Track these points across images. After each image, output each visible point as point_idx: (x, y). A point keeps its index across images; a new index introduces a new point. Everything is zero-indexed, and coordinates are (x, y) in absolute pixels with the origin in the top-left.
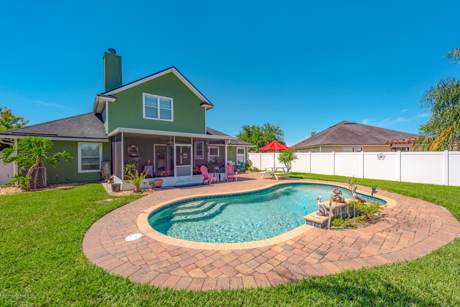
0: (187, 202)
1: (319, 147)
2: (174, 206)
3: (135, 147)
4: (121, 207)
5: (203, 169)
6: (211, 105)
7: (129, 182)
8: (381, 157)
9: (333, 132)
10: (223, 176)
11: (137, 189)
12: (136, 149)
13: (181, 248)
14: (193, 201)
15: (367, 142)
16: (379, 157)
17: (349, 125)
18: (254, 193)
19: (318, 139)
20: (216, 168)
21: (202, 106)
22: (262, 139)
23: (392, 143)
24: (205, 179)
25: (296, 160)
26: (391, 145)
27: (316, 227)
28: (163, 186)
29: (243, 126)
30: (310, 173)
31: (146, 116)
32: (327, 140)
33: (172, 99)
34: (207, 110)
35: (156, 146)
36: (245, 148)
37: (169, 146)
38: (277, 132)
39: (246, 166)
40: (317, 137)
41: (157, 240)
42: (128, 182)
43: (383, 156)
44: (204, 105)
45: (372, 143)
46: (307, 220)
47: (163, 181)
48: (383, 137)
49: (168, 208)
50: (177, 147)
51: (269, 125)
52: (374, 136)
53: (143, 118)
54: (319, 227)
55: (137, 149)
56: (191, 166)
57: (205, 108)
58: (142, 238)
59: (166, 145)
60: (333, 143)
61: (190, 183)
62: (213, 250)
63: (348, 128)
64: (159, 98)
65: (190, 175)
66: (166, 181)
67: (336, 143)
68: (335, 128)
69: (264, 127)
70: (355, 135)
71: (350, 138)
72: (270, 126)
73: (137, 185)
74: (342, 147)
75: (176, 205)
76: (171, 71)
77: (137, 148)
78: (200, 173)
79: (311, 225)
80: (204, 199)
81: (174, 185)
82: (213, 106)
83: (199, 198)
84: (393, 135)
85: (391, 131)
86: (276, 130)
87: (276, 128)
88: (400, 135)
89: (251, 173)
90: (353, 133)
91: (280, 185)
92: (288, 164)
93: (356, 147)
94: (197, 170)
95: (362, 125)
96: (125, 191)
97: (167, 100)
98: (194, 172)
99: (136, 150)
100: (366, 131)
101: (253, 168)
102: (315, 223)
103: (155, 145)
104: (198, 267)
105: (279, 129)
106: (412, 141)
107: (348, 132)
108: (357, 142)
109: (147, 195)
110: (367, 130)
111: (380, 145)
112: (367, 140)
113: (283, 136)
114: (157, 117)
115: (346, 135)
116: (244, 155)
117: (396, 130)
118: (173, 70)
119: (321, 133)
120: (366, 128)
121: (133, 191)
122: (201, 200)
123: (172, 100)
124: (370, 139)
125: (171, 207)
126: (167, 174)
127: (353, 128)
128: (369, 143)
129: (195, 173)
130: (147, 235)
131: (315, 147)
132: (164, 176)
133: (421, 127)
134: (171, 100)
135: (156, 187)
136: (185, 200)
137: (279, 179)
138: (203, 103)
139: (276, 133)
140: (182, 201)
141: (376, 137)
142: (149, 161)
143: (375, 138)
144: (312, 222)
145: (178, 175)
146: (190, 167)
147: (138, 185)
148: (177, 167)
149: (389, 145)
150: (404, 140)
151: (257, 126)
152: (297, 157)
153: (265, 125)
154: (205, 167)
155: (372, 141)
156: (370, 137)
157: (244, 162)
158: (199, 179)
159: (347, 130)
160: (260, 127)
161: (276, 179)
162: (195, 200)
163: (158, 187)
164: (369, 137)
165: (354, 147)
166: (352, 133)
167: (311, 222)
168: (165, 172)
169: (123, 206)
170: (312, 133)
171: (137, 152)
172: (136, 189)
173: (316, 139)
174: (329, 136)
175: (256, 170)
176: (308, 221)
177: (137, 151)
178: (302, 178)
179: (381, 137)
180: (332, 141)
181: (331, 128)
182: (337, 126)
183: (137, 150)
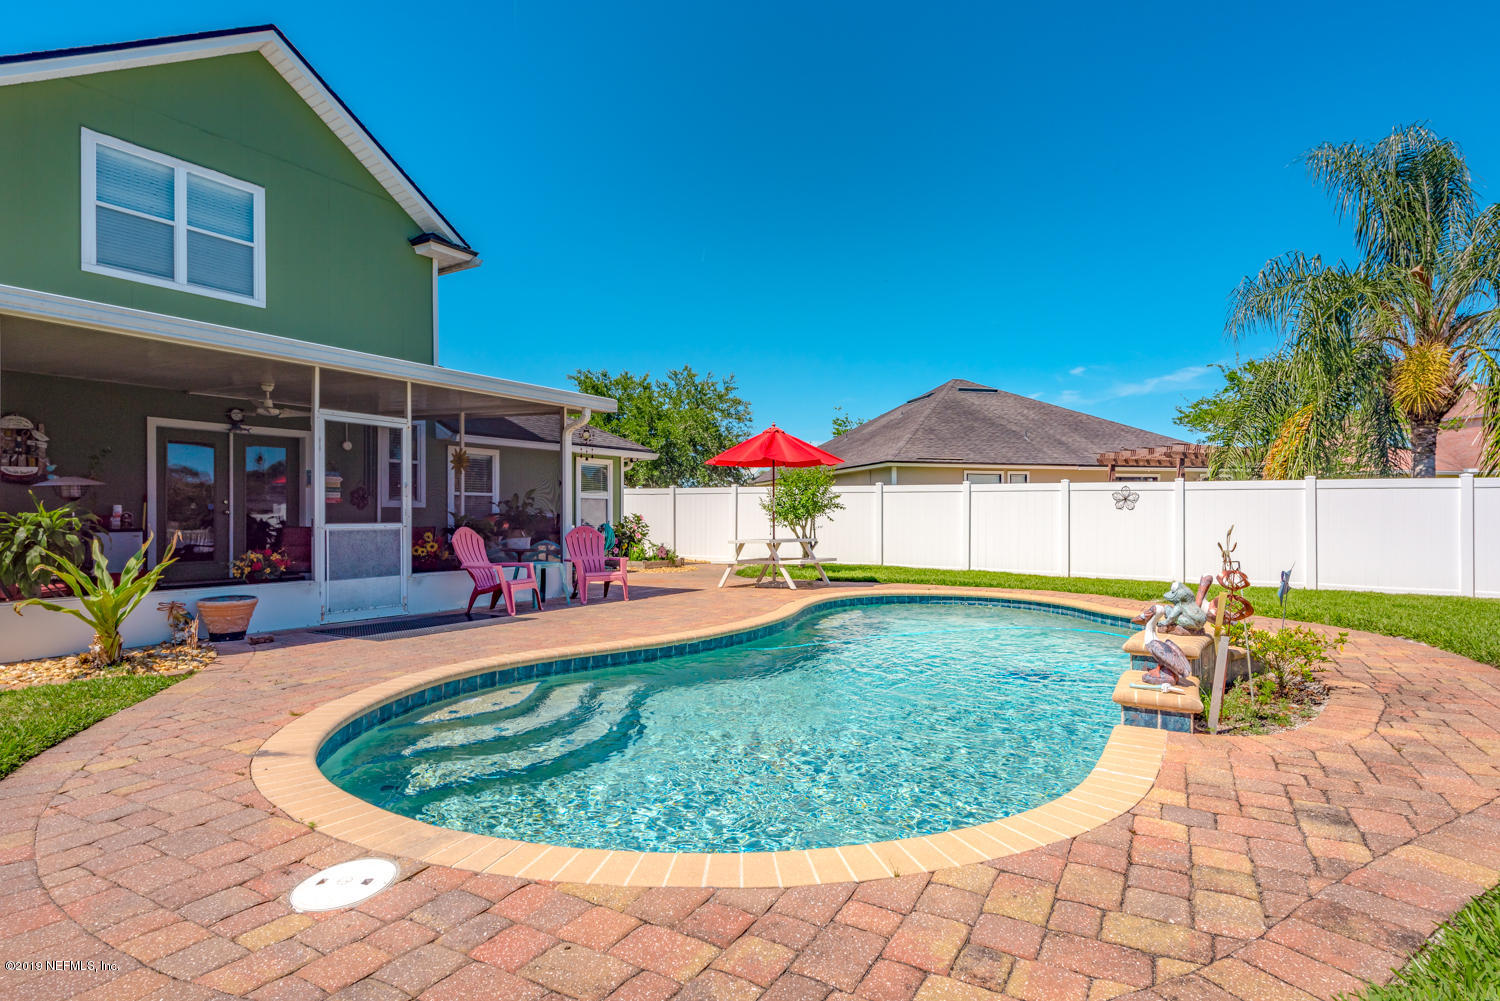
0: (456, 693)
1: (890, 468)
2: (397, 715)
3: (26, 424)
4: (66, 742)
5: (466, 543)
6: (467, 249)
7: (57, 609)
8: (1125, 500)
9: (928, 417)
10: (559, 574)
11: (105, 651)
12: (31, 437)
13: (719, 893)
14: (484, 686)
15: (1041, 455)
16: (1118, 501)
17: (974, 394)
18: (745, 638)
19: (879, 439)
20: (515, 540)
21: (420, 250)
22: (667, 434)
23: (1115, 460)
24: (476, 594)
25: (835, 514)
26: (1113, 467)
27: (1174, 730)
28: (251, 630)
29: (575, 374)
30: (880, 563)
31: (100, 261)
32: (913, 444)
33: (262, 191)
34: (441, 271)
35: (160, 430)
36: (611, 462)
37: (235, 435)
38: (725, 406)
39: (624, 540)
40: (873, 435)
41: (520, 874)
42: (49, 607)
43: (1131, 498)
44: (433, 249)
45: (1057, 462)
46: (1126, 709)
47: (255, 604)
48: (1084, 440)
49: (370, 726)
50: (329, 424)
51: (691, 376)
52: (1058, 437)
53: (85, 268)
54: (1186, 727)
55: (42, 440)
56: (405, 527)
57: (432, 259)
58: (409, 878)
59: (220, 427)
60: (935, 456)
61: (398, 612)
62: (897, 876)
63: (973, 404)
64: (184, 173)
65: (397, 573)
66: (272, 602)
67: (947, 455)
68: (931, 404)
69: (672, 385)
70: (998, 429)
71: (988, 441)
72: (697, 381)
73: (108, 623)
74: (966, 472)
75: (406, 711)
76: (256, 49)
77: (37, 434)
78: (454, 565)
79: (1151, 724)
80: (537, 676)
81: (315, 623)
82: (475, 254)
83: (514, 669)
84: (1111, 436)
85: (1101, 422)
86: (720, 397)
87: (721, 388)
88: (1129, 436)
89: (650, 571)
90: (993, 424)
91: (819, 606)
92: (804, 528)
93: (1009, 473)
94: (431, 546)
95: (1015, 399)
96: (13, 664)
97: (232, 192)
98: (415, 558)
99: (29, 442)
100: (1030, 418)
101: (650, 553)
102: (1165, 713)
103: (153, 423)
104: (926, 973)
105: (731, 396)
106: (1177, 453)
107: (976, 419)
108: (1010, 454)
109: (191, 673)
110: (1032, 414)
111: (1080, 468)
112: (1040, 451)
113: (748, 423)
114: (170, 275)
115: (972, 429)
116: (609, 495)
117: (1116, 421)
118: (268, 45)
119: (884, 421)
120: (1028, 408)
121: (71, 661)
122: (519, 680)
123: (259, 195)
124: (1048, 447)
125: (383, 721)
126: (273, 565)
127: (990, 405)
128: (1050, 461)
129: (420, 565)
130: (427, 859)
131: (870, 471)
132: (254, 578)
133: (1180, 415)
134: (252, 195)
135: (215, 638)
136: (447, 684)
137: (799, 585)
138: (425, 234)
139: (722, 411)
140: (433, 689)
141: (1064, 439)
142: (118, 509)
143: (1061, 443)
144: (1152, 711)
145: (335, 575)
146: (397, 533)
147: (111, 622)
148: (331, 533)
149: (1108, 469)
150: (1151, 451)
151: (637, 379)
152: (837, 501)
153: (676, 375)
154: (476, 536)
155: (1058, 455)
156: (1046, 440)
157: (608, 522)
158: (448, 590)
159: (970, 413)
160: (652, 380)
161: (788, 588)
162: (493, 684)
163: (227, 639)
164: (1042, 438)
165: (1002, 473)
166: (989, 422)
167: (1147, 711)
168: (260, 556)
169: (72, 735)
170: (835, 422)
171: (42, 454)
172: (97, 648)
173: (867, 440)
174: (918, 430)
175: (666, 558)
176: (1136, 710)
177: (37, 448)
178: (873, 580)
179: (1077, 440)
180: (932, 449)
181: (916, 404)
182: (940, 396)
183: (44, 446)
